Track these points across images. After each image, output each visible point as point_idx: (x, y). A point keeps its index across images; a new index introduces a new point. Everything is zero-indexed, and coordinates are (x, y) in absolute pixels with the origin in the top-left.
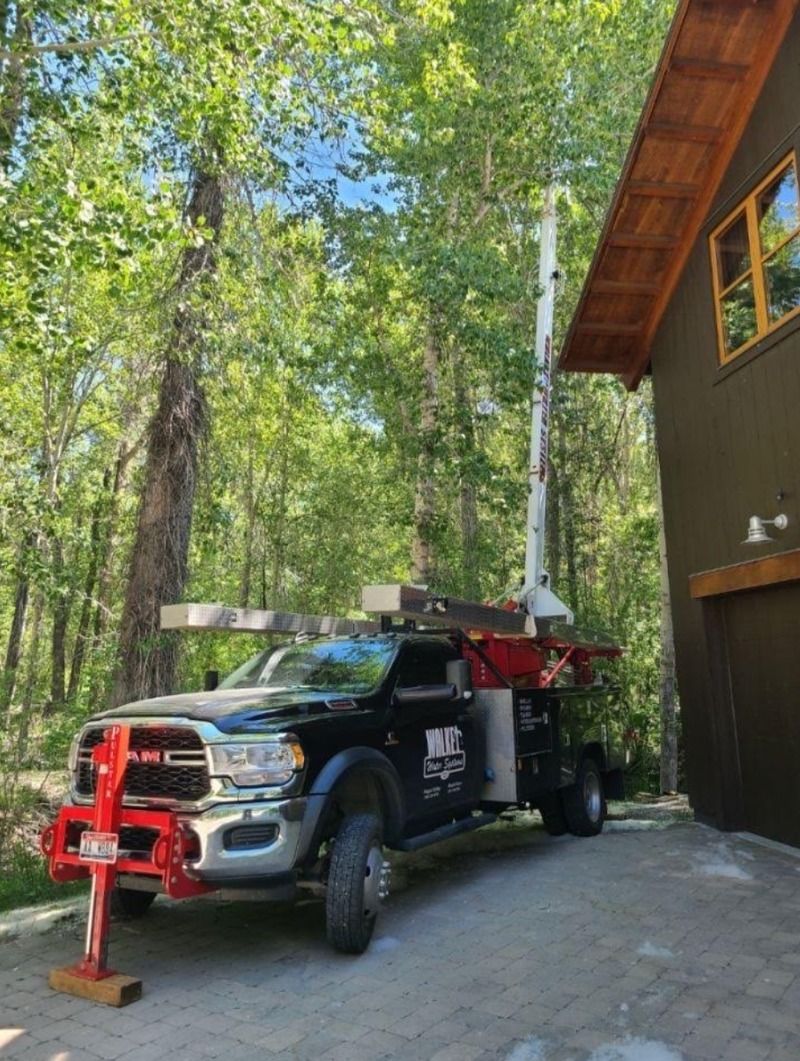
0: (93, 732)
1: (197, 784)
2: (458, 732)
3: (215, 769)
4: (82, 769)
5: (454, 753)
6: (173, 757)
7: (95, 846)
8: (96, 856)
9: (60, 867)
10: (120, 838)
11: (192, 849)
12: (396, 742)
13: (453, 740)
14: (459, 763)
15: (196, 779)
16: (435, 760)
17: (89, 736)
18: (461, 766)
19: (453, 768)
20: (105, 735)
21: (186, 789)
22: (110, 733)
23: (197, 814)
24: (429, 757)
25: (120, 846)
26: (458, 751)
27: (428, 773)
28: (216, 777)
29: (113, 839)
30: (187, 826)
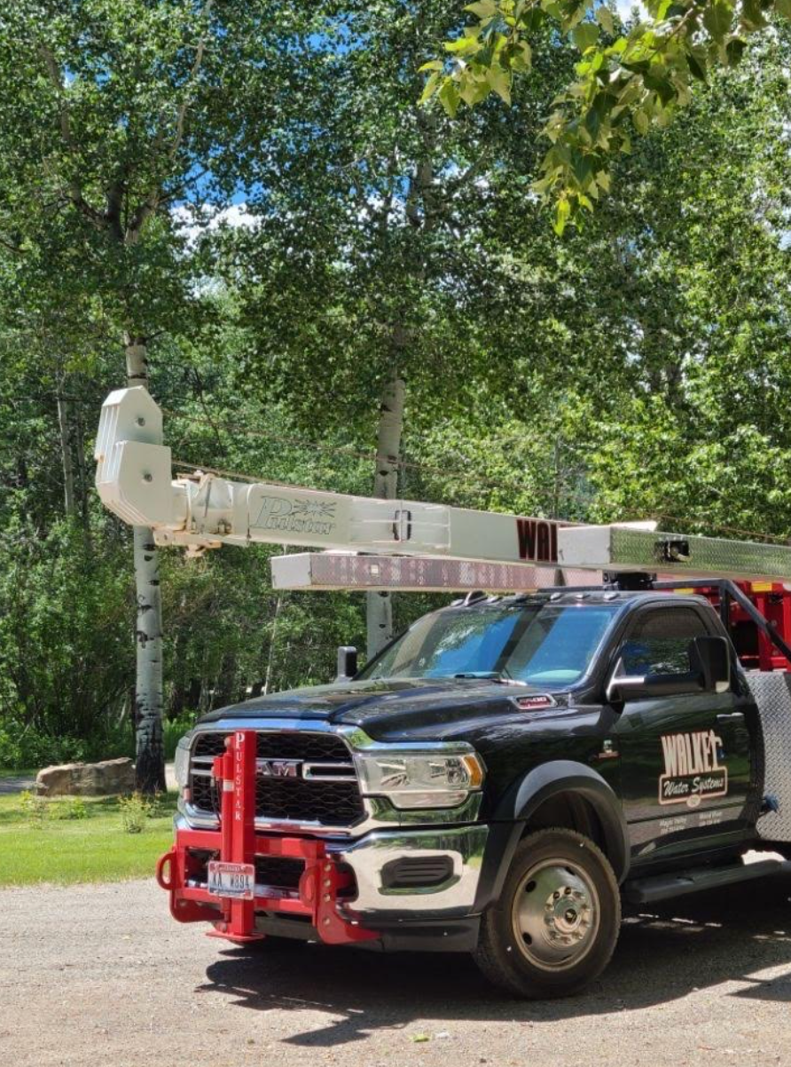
0: (207, 736)
1: (346, 804)
2: (715, 739)
3: (369, 787)
4: (195, 784)
5: (708, 769)
6: (314, 771)
7: (226, 879)
8: (229, 891)
9: (183, 904)
10: (256, 869)
11: (347, 884)
12: (615, 754)
13: (707, 751)
14: (717, 783)
15: (345, 799)
16: (676, 780)
17: (201, 742)
18: (721, 789)
19: (705, 792)
20: (227, 741)
21: (332, 811)
22: (233, 741)
23: (351, 842)
24: (668, 775)
25: (259, 881)
26: (716, 768)
27: (668, 797)
28: (370, 796)
29: (246, 871)
30: (337, 856)
